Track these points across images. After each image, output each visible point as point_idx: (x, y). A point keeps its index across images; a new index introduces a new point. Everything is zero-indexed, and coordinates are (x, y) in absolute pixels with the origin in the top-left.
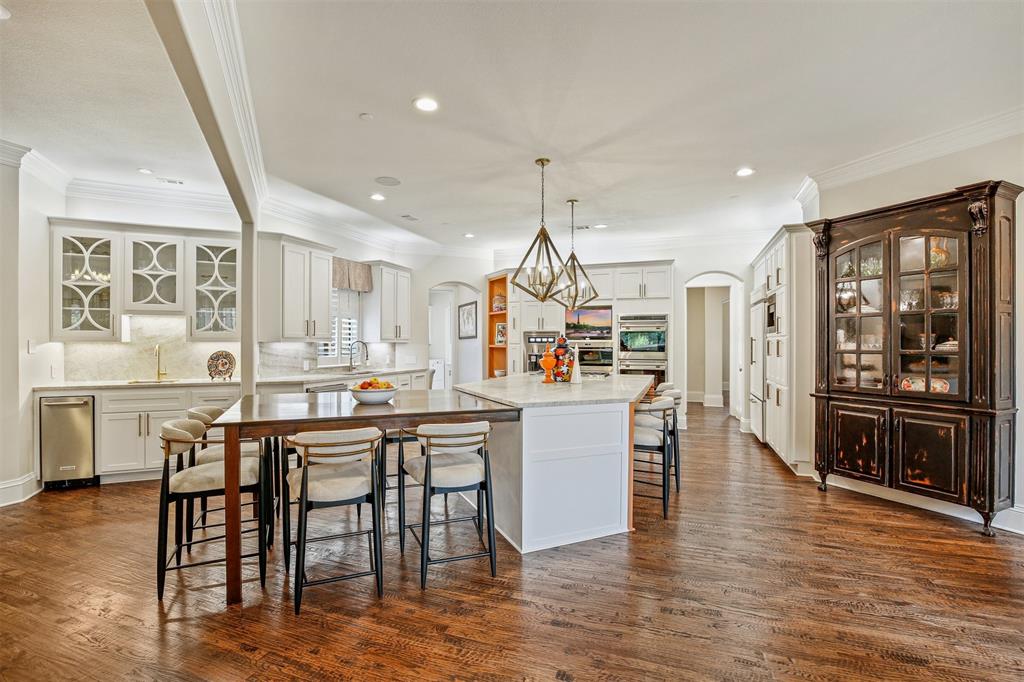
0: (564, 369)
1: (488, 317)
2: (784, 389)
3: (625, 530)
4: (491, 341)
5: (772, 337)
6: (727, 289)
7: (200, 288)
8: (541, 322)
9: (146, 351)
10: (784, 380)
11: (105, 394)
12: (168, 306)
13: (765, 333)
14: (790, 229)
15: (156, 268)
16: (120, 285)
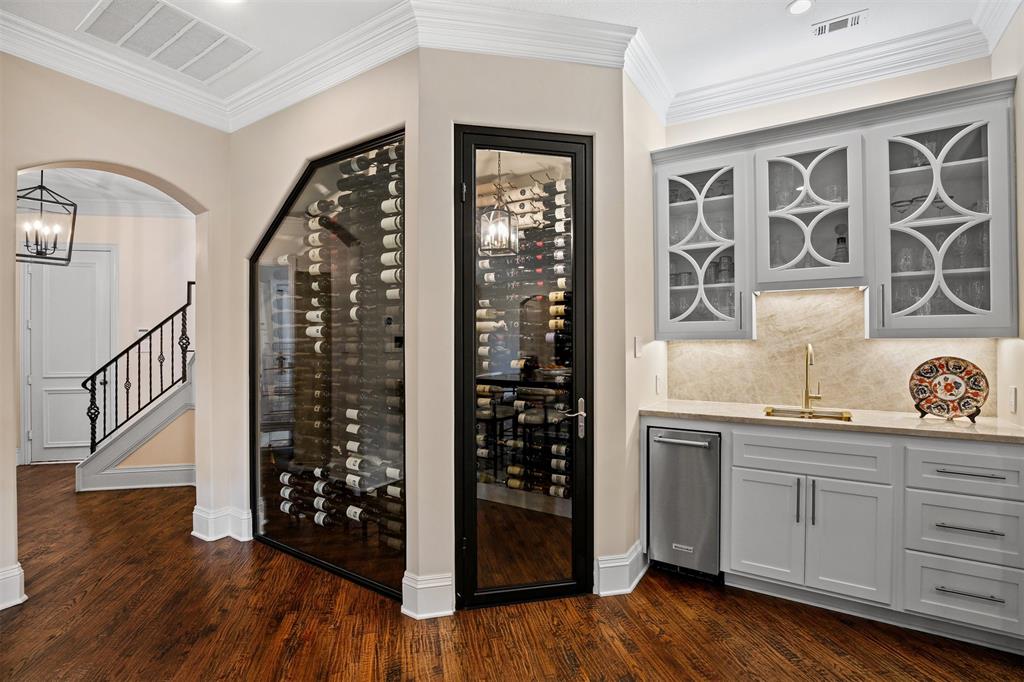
9: (782, 355)
11: (737, 431)
12: (836, 269)
15: (809, 200)
16: (750, 239)
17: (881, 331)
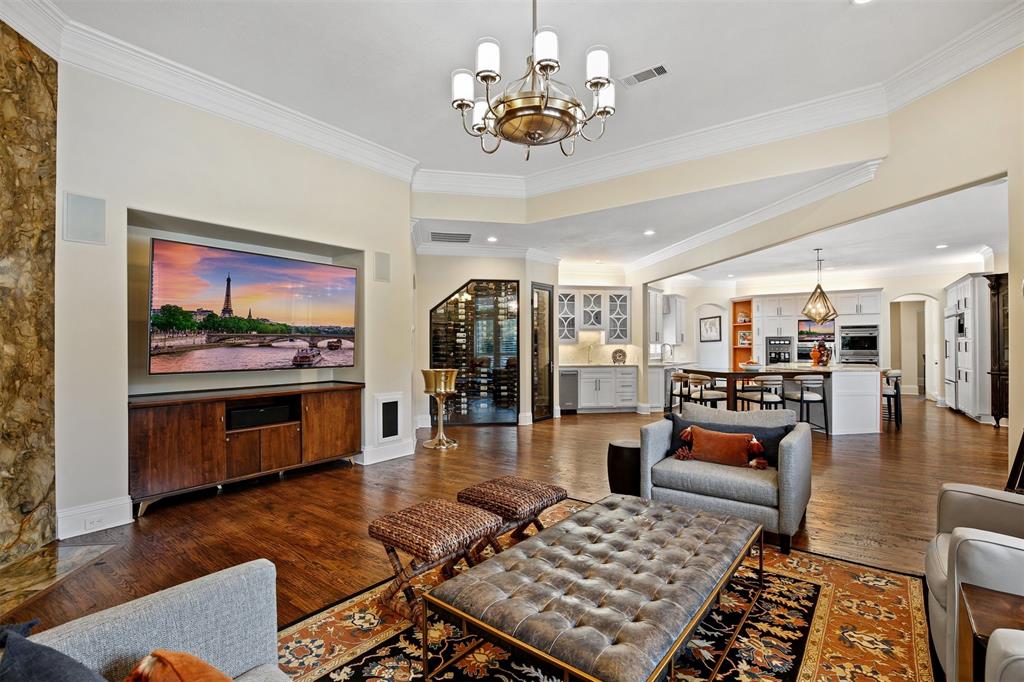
0: (824, 358)
1: (732, 327)
2: (970, 371)
3: (879, 431)
4: (735, 343)
5: (962, 340)
6: (923, 302)
7: (612, 317)
8: (779, 330)
10: (970, 366)
11: (582, 369)
12: (598, 326)
13: (956, 337)
14: (974, 275)
15: (593, 308)
16: (579, 316)
17: (608, 343)
